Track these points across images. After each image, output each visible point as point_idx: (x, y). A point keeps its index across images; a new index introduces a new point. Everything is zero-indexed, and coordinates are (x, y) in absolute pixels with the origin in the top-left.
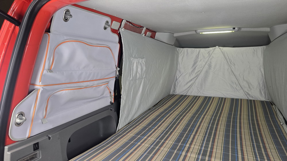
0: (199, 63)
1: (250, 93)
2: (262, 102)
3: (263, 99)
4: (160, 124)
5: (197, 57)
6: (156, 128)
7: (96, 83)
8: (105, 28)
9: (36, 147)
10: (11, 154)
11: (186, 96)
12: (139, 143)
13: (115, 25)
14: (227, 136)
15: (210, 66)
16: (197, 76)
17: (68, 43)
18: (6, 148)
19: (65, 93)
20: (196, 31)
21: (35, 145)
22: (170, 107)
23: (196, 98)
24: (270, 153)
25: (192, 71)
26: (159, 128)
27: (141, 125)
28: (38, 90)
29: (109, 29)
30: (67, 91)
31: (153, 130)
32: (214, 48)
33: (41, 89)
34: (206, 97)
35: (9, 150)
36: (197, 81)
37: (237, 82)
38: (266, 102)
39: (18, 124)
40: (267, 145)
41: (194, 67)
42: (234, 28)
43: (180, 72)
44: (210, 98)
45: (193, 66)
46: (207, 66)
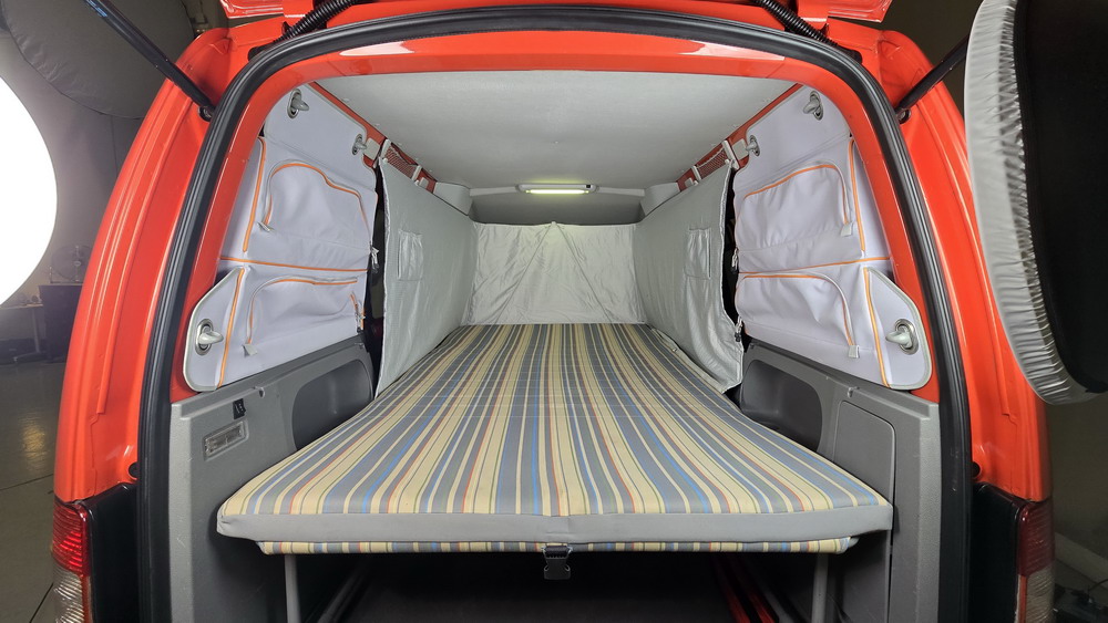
0: (517, 256)
1: (613, 312)
2: (634, 326)
3: (636, 322)
4: (467, 373)
5: (516, 242)
6: (463, 380)
7: (338, 275)
8: (355, 151)
9: (239, 409)
10: (192, 420)
11: (495, 326)
12: (445, 405)
13: (372, 148)
14: (600, 376)
15: (541, 262)
16: (517, 284)
17: (297, 168)
18: (176, 407)
19: (288, 289)
20: (517, 187)
21: (236, 403)
22: (472, 346)
23: (517, 329)
24: (672, 388)
25: (506, 273)
26: (471, 380)
27: (427, 378)
28: (239, 270)
29: (360, 155)
30: (293, 283)
31: (460, 384)
32: (547, 225)
33: (247, 270)
34: (537, 326)
35: (185, 412)
36: (518, 292)
37: (591, 293)
38: (641, 325)
39: (203, 349)
40: (664, 379)
41: (509, 265)
42: (589, 186)
43: (481, 274)
44: (545, 326)
45: (509, 261)
46: (535, 262)
